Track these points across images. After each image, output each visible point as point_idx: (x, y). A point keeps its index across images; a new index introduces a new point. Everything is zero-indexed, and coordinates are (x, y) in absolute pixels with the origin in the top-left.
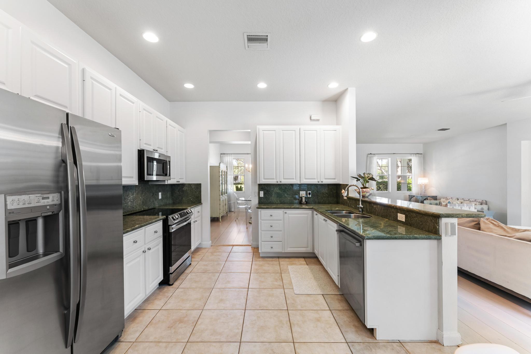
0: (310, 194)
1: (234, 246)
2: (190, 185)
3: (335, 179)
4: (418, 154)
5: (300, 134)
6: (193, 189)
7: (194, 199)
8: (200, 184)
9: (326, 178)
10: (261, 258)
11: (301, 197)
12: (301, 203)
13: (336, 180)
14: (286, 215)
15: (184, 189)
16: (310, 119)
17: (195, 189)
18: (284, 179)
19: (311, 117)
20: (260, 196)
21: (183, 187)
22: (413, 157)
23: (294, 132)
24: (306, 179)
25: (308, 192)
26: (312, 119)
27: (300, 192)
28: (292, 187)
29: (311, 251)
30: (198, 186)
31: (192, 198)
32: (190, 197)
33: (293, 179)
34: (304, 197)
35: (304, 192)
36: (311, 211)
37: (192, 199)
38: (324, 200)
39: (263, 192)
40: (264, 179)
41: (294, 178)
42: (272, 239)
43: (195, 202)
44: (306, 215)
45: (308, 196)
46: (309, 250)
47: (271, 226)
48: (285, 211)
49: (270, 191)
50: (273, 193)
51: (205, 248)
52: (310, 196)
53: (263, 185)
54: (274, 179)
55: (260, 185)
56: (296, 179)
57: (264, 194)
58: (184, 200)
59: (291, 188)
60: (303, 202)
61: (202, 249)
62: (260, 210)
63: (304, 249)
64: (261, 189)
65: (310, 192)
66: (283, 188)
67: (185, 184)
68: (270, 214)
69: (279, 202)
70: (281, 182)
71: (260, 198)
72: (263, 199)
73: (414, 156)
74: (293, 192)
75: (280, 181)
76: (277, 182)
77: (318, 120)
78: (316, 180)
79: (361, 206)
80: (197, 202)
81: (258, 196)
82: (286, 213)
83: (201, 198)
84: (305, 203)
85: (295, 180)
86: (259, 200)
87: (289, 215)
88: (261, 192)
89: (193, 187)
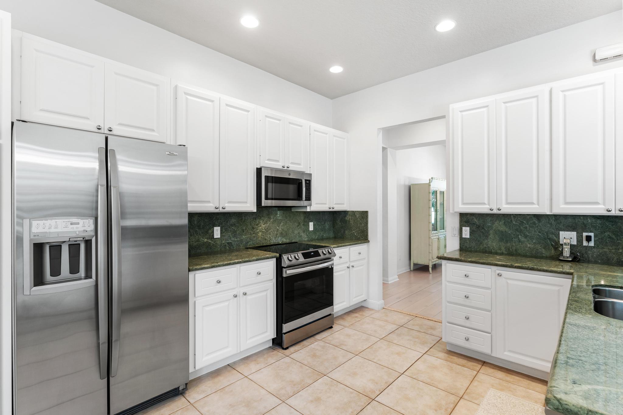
0: (589, 239)
1: (416, 318)
2: (354, 212)
5: (550, 101)
6: (357, 219)
7: (359, 234)
8: (366, 212)
10: (447, 353)
11: (561, 245)
14: (501, 280)
15: (346, 218)
16: (591, 61)
17: (359, 219)
18: (508, 203)
19: (594, 55)
20: (463, 237)
21: (346, 216)
23: (535, 100)
24: (567, 203)
25: (585, 234)
27: (561, 232)
28: (536, 222)
30: (365, 215)
31: (356, 231)
32: (354, 230)
33: (532, 203)
35: (574, 234)
37: (356, 234)
39: (469, 228)
40: (464, 203)
41: (535, 201)
42: (469, 323)
43: (359, 238)
44: (557, 288)
45: (585, 243)
47: (467, 297)
48: (498, 272)
49: (483, 228)
50: (491, 232)
51: (372, 310)
52: (592, 244)
53: (468, 216)
54: (484, 204)
55: (461, 215)
56: (538, 204)
57: (471, 233)
58: (347, 234)
59: (534, 223)
60: (564, 257)
61: (367, 309)
62: (443, 262)
64: (466, 222)
65: (592, 234)
66: (514, 223)
67: (348, 211)
68: (465, 273)
69: (504, 252)
70: (499, 210)
71: (461, 239)
72: (468, 242)
74: (539, 232)
75: (498, 207)
76: (491, 210)
78: (601, 207)
80: (362, 238)
81: (459, 236)
83: (367, 233)
84: (571, 259)
85: (537, 206)
86: (460, 244)
87: (510, 282)
88: (464, 228)
89: (357, 216)
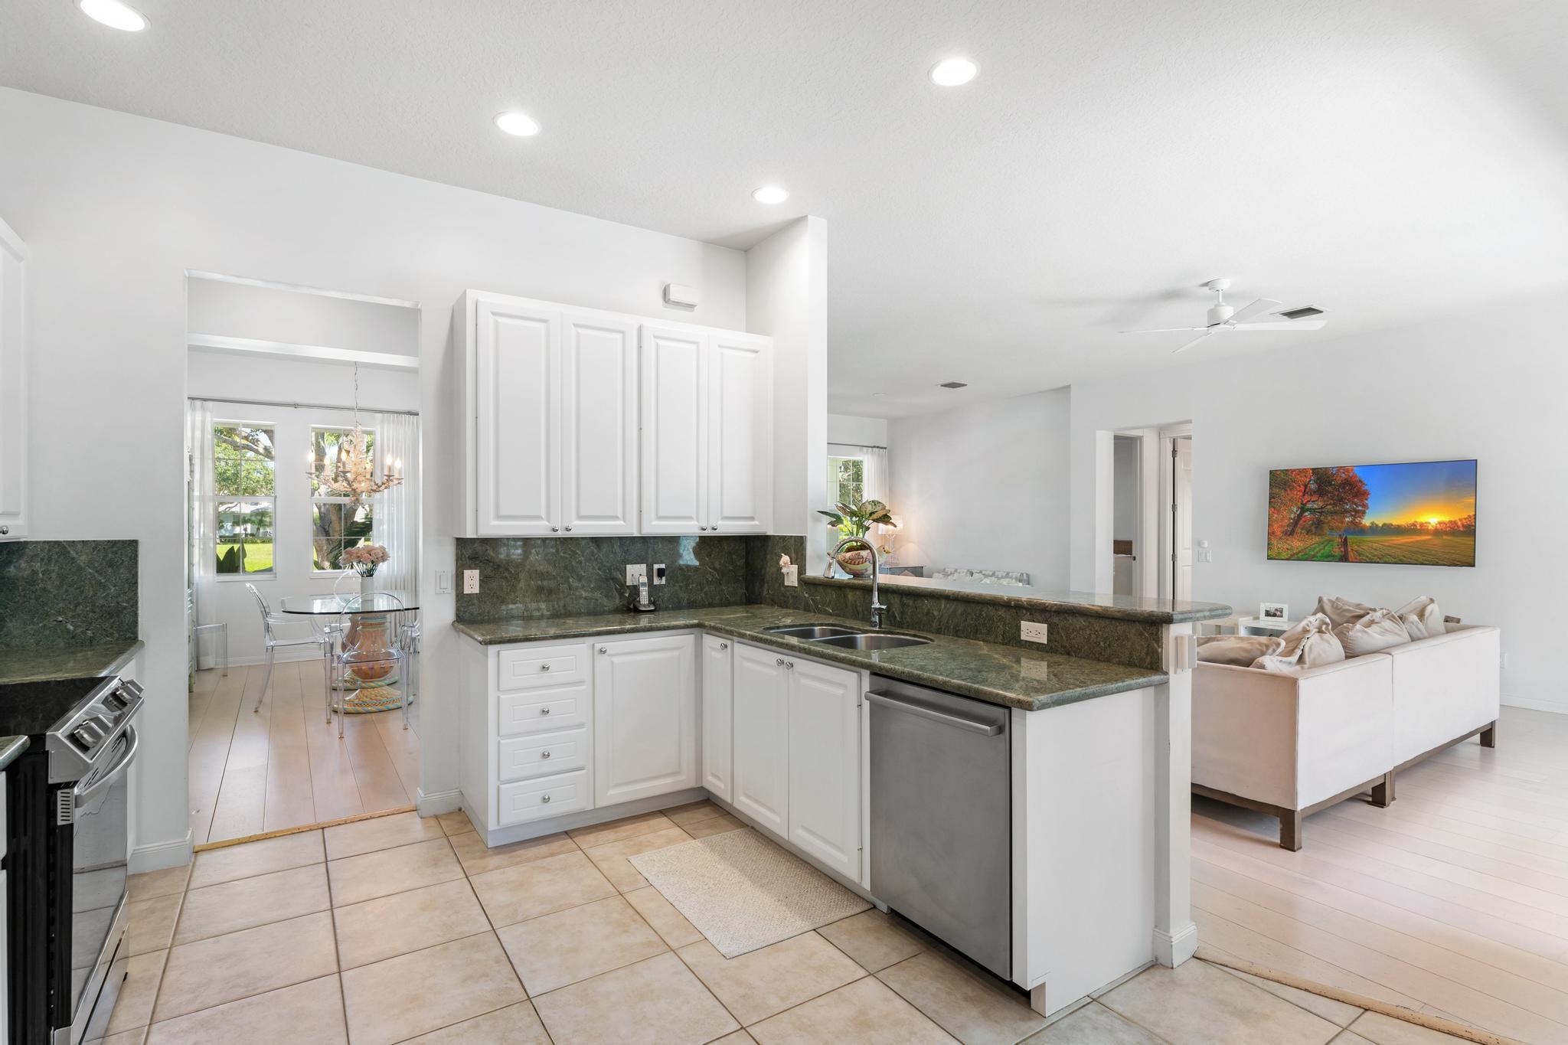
0: (661, 573)
1: (326, 830)
2: (60, 549)
3: (752, 518)
4: (878, 447)
5: (640, 347)
6: (80, 569)
7: (91, 623)
8: (133, 544)
9: (725, 515)
10: (496, 854)
11: (628, 587)
12: (632, 609)
13: (756, 523)
14: (602, 661)
15: (12, 569)
16: (662, 298)
17: (94, 568)
18: (580, 517)
19: (665, 293)
20: (466, 591)
21: (10, 562)
22: (866, 457)
23: (619, 337)
24: (659, 518)
25: (656, 567)
26: (674, 295)
27: (627, 567)
28: (595, 551)
29: (692, 784)
30: (118, 555)
31: (73, 617)
32: (59, 613)
33: (616, 518)
34: (644, 584)
35: (642, 568)
36: (692, 637)
37: (71, 628)
38: (706, 594)
39: (478, 571)
40: (499, 517)
41: (620, 514)
42: (547, 766)
43: (91, 639)
44: (675, 653)
45: (656, 581)
46: (685, 780)
47: (545, 712)
48: (598, 646)
49: (507, 570)
50: (522, 576)
51: (165, 872)
52: (663, 581)
53: (479, 546)
54: (539, 518)
55: (461, 543)
57: (483, 581)
58: (16, 632)
59: (592, 554)
60: (644, 606)
62: (492, 649)
63: (669, 780)
64: (470, 558)
65: (663, 566)
66: (562, 554)
67: (26, 543)
68: (542, 662)
69: (546, 613)
70: (568, 530)
71: (461, 597)
72: (476, 602)
73: (867, 451)
74: (599, 569)
75: (566, 525)
76: (554, 530)
77: (691, 306)
78: (695, 523)
79: (877, 605)
80: (112, 635)
81: (454, 593)
82: (605, 652)
83: (136, 615)
85: (622, 523)
86: (458, 610)
87: (615, 660)
88: (467, 573)
89: (82, 560)
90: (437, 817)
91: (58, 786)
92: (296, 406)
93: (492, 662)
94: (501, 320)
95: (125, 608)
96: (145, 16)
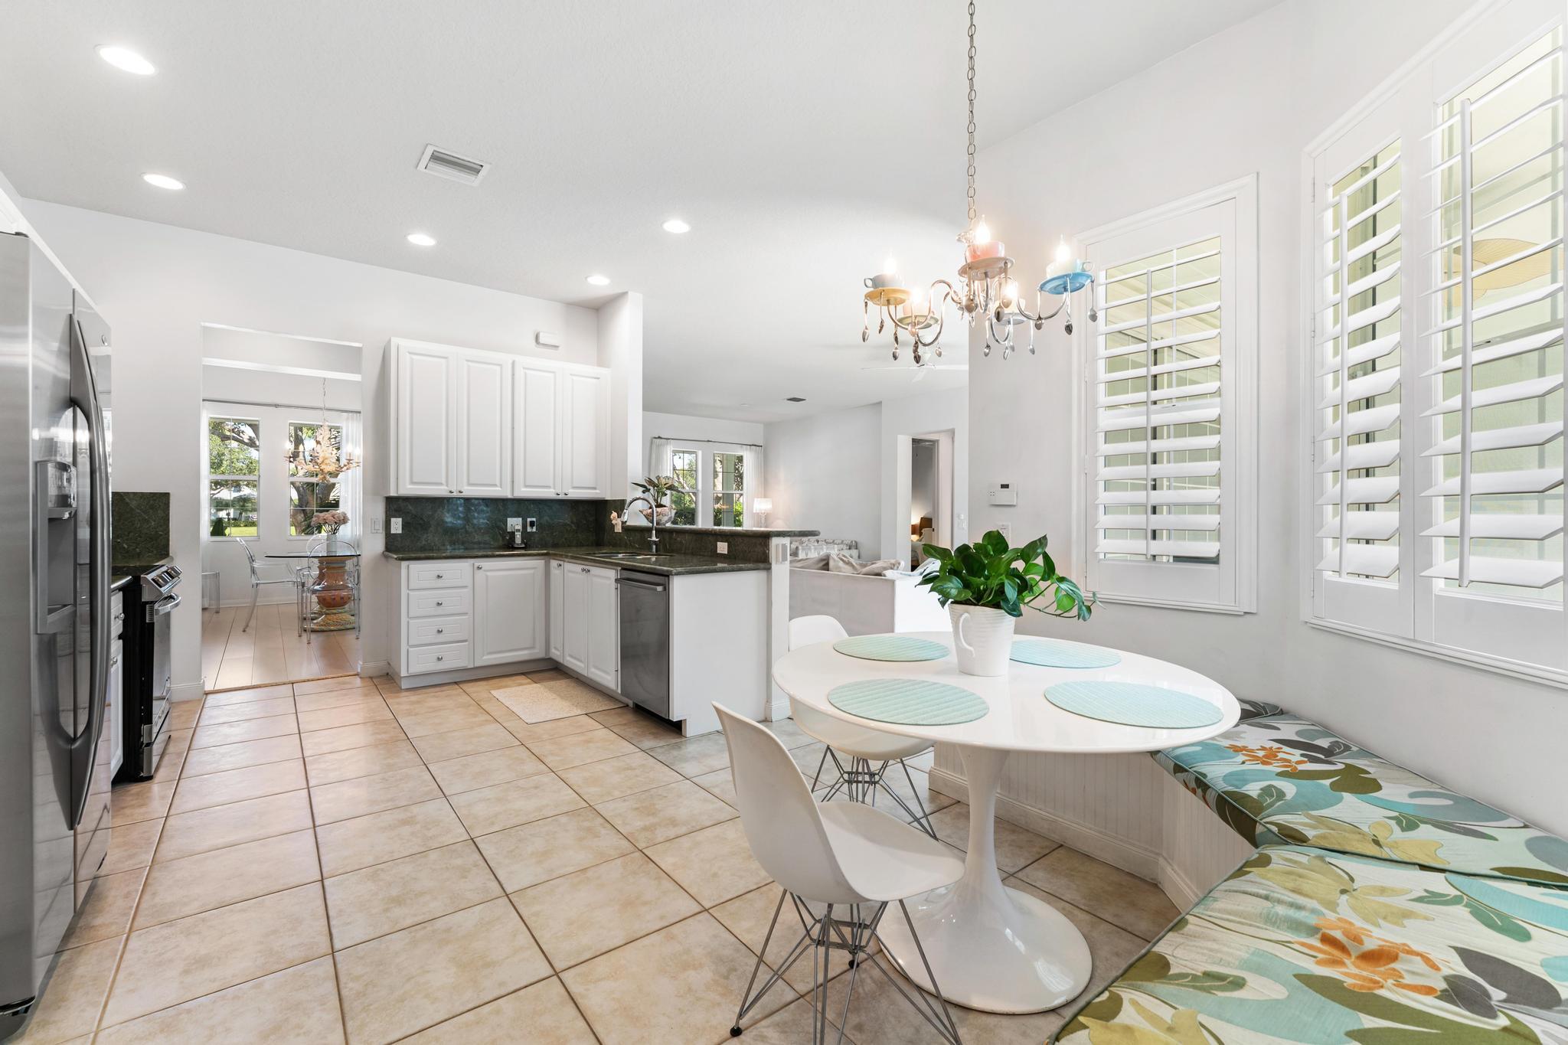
0: (532, 524)
1: (294, 685)
3: (595, 488)
4: (755, 445)
5: (513, 375)
6: (132, 509)
7: (139, 544)
8: (167, 495)
9: (575, 485)
10: (408, 693)
11: (509, 532)
12: (508, 544)
13: (597, 491)
14: (479, 574)
16: (534, 341)
17: (141, 510)
18: (469, 484)
19: (537, 337)
20: (392, 532)
22: (745, 453)
23: (498, 368)
24: (526, 486)
25: (529, 520)
26: (542, 340)
27: (508, 519)
28: (484, 507)
29: (542, 655)
30: (157, 502)
31: (127, 540)
33: (495, 485)
34: (518, 530)
35: (519, 520)
36: (543, 561)
37: (126, 546)
38: (566, 539)
39: (401, 519)
40: (412, 483)
41: (498, 483)
42: (441, 638)
43: (139, 554)
44: (532, 571)
45: (529, 529)
46: (538, 652)
47: (439, 604)
48: (477, 564)
49: (422, 518)
52: (534, 530)
53: (400, 502)
54: (441, 484)
55: (390, 500)
56: (501, 487)
57: (405, 526)
59: (483, 510)
60: (518, 544)
62: (404, 564)
63: (526, 652)
64: (396, 511)
65: (534, 519)
68: (437, 573)
70: (461, 492)
71: (389, 535)
72: (399, 539)
73: (746, 450)
74: (487, 520)
75: (459, 489)
76: (451, 492)
77: (556, 347)
78: (552, 490)
79: (654, 538)
81: (384, 532)
82: (481, 568)
83: (168, 540)
84: (523, 546)
85: (500, 489)
86: (386, 543)
87: (489, 574)
88: (393, 520)
89: (133, 504)
90: (371, 678)
91: (147, 603)
92: (276, 406)
93: (404, 572)
94: (414, 357)
95: (161, 535)
96: (183, 183)
